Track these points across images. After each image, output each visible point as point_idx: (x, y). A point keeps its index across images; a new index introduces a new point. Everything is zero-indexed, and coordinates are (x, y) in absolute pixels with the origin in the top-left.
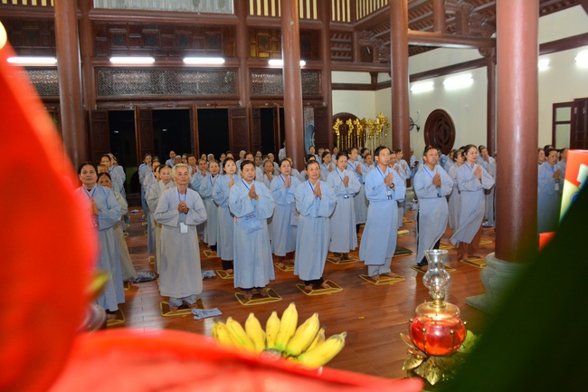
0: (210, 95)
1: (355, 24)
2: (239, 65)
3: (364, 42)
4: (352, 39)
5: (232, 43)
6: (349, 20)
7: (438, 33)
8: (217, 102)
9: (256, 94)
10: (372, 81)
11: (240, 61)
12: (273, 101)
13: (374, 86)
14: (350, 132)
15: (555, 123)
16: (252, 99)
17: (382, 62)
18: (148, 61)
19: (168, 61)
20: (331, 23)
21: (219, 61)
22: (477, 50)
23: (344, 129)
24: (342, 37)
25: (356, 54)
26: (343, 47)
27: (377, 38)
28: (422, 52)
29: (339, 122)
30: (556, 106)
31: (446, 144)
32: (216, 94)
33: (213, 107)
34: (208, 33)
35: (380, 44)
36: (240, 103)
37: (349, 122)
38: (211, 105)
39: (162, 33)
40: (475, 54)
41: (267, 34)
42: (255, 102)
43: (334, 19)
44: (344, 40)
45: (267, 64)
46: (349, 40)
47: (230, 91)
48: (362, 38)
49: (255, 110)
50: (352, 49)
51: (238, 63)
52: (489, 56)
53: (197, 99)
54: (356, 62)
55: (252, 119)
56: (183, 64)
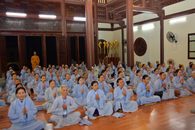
0: (50, 30)
1: (107, 4)
2: (62, 19)
3: (110, 12)
4: (105, 10)
5: (59, 10)
6: (104, 3)
7: (144, 7)
8: (53, 33)
9: (69, 31)
10: (111, 27)
11: (62, 17)
12: (75, 34)
13: (112, 29)
14: (105, 47)
15: (189, 41)
16: (67, 33)
17: (117, 20)
18: (24, 15)
19: (32, 16)
20: (98, 4)
21: (54, 17)
22: (156, 14)
23: (102, 45)
24: (101, 10)
25: (107, 16)
26: (101, 14)
27: (115, 10)
28: (137, 14)
29: (100, 43)
30: (189, 35)
31: (143, 51)
32: (52, 30)
33: (51, 36)
34: (49, 5)
35: (116, 13)
36: (63, 34)
37: (104, 43)
38: (51, 35)
39: (29, 4)
40: (156, 16)
41: (73, 7)
42: (68, 34)
43: (99, 2)
44: (102, 11)
45: (73, 19)
46: (104, 11)
47: (58, 29)
48: (109, 10)
49: (68, 37)
50: (105, 14)
51: (61, 18)
52: (161, 16)
53: (45, 32)
54: (107, 19)
55: (67, 41)
56: (39, 17)
